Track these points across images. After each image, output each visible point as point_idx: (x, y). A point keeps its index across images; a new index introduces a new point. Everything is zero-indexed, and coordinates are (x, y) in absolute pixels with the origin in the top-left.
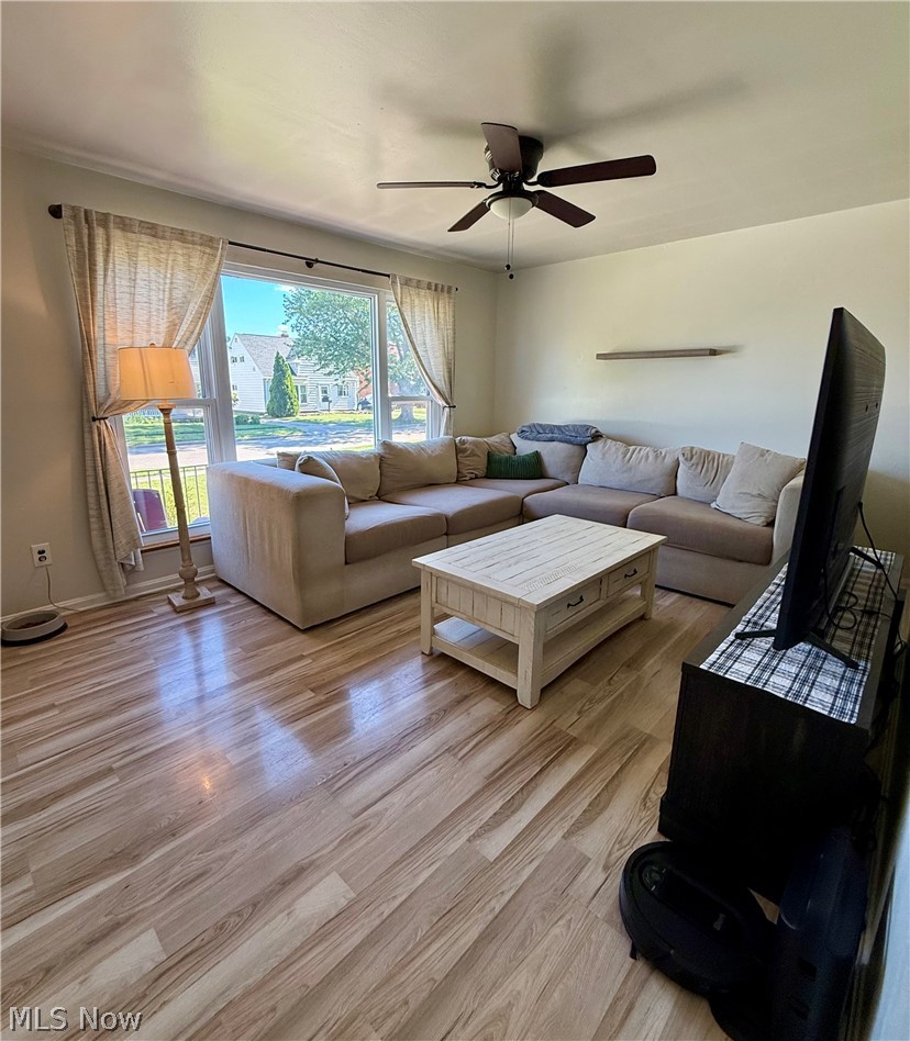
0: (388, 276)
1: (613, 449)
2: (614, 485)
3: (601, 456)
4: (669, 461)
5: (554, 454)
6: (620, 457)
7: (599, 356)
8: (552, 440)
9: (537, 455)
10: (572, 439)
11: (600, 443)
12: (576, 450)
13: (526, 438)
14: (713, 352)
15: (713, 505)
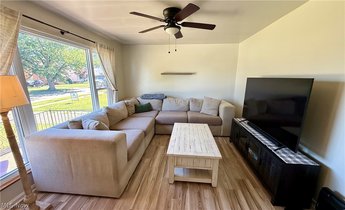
0: (95, 42)
1: (172, 100)
2: (174, 110)
3: (169, 102)
4: (187, 102)
5: (154, 103)
6: (175, 102)
7: (162, 74)
8: (153, 99)
9: (149, 103)
10: (159, 98)
11: (167, 99)
12: (160, 101)
13: (144, 99)
14: (191, 74)
15: (201, 112)
